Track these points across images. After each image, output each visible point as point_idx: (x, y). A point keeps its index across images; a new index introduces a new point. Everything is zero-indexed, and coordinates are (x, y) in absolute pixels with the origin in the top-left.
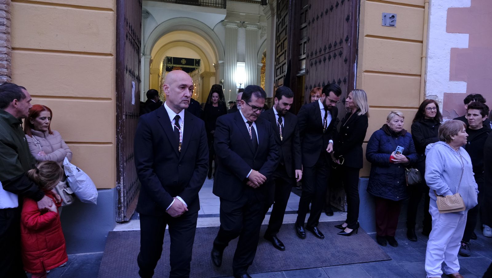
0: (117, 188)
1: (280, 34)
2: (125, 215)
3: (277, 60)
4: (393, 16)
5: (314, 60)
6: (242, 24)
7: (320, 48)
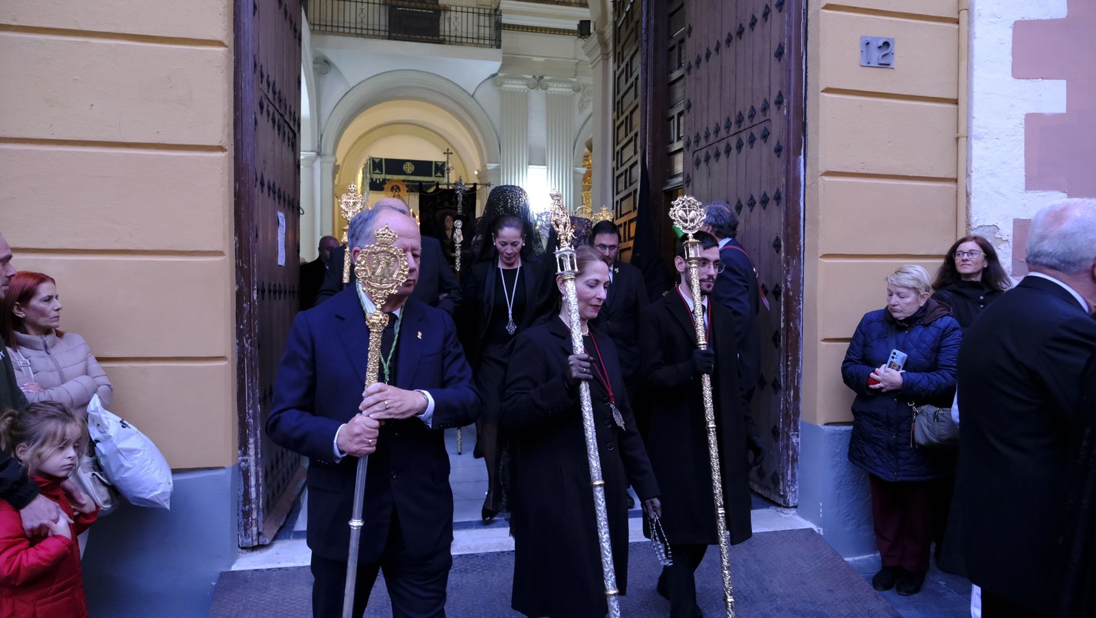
0: (239, 465)
1: (623, 97)
2: (260, 530)
3: (618, 156)
4: (886, 44)
5: (704, 151)
6: (539, 80)
7: (717, 124)
